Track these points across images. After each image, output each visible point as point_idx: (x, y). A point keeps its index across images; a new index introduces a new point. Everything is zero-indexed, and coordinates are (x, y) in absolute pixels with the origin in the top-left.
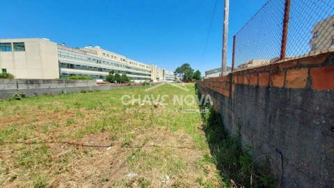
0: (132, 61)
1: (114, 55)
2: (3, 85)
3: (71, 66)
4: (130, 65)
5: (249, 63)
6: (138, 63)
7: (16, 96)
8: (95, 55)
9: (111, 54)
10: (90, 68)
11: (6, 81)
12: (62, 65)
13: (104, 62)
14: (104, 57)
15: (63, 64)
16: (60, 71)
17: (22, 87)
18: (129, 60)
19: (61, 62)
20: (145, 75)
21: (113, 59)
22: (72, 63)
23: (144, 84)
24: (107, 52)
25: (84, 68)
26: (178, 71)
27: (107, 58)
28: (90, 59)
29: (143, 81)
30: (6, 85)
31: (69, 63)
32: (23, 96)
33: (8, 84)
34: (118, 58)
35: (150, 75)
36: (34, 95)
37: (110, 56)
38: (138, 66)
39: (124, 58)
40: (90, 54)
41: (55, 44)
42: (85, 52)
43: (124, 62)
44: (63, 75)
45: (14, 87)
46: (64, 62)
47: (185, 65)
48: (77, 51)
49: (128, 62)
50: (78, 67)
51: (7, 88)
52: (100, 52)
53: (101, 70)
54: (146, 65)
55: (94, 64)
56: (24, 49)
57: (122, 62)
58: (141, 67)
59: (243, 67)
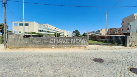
0: (58, 29)
1: (53, 27)
6: (60, 30)
9: (52, 26)
10: (46, 31)
15: (39, 30)
24: (51, 26)
25: (44, 31)
26: (73, 32)
27: (51, 28)
28: (46, 28)
35: (63, 34)
39: (55, 28)
41: (38, 23)
47: (76, 30)
52: (49, 26)
53: (49, 32)
54: (62, 30)
55: (47, 30)
56: (28, 25)
57: (55, 29)
58: (60, 31)
59: (99, 31)
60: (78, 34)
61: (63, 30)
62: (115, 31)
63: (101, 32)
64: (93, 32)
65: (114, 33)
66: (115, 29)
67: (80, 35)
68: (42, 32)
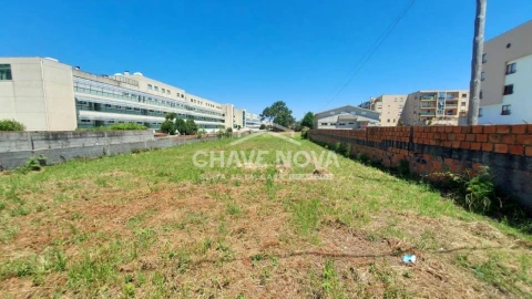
0: (194, 98)
1: (167, 87)
2: (7, 144)
3: (96, 107)
4: (192, 105)
5: (377, 101)
6: (205, 101)
7: (33, 163)
8: (136, 88)
9: (161, 85)
10: (128, 110)
11: (13, 135)
12: (80, 105)
13: (150, 99)
14: (150, 91)
15: (81, 102)
16: (78, 115)
17: (41, 146)
18: (189, 97)
19: (80, 99)
20: (216, 120)
21: (165, 95)
22: (98, 102)
23: (220, 135)
24: (154, 83)
25: (118, 109)
26: (267, 113)
27: (155, 93)
28: (126, 94)
29: (217, 130)
30: (13, 144)
31: (93, 101)
32: (43, 163)
33: (16, 141)
34: (173, 93)
35: (223, 121)
36: (60, 160)
37: (160, 89)
38: (203, 106)
39: (182, 92)
40: (128, 86)
41: (69, 68)
42: (119, 82)
43: (183, 100)
44: (83, 122)
45: (26, 147)
46: (84, 99)
47: (278, 104)
48: (105, 80)
49: (188, 99)
50: (108, 108)
51: (14, 150)
52: (143, 83)
53: (145, 112)
54: (216, 105)
55: (134, 103)
56: (9, 77)
57: (180, 99)
58: (208, 108)
59: (368, 106)
60: (284, 117)
61: (220, 103)
62: (435, 103)
63: (379, 111)
64: (348, 109)
65: (429, 111)
66: (436, 94)
67: (292, 121)
68: (106, 111)
